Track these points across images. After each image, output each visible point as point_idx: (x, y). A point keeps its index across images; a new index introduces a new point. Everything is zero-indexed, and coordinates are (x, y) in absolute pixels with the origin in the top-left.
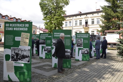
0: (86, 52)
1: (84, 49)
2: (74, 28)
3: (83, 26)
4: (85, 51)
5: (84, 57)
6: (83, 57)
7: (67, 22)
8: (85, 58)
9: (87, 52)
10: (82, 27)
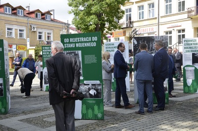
0: (92, 92)
1: (85, 82)
2: (161, 20)
3: (189, 12)
4: (89, 89)
5: (87, 109)
6: (84, 106)
7: (143, 6)
8: (90, 111)
9: (97, 90)
10: (186, 16)
